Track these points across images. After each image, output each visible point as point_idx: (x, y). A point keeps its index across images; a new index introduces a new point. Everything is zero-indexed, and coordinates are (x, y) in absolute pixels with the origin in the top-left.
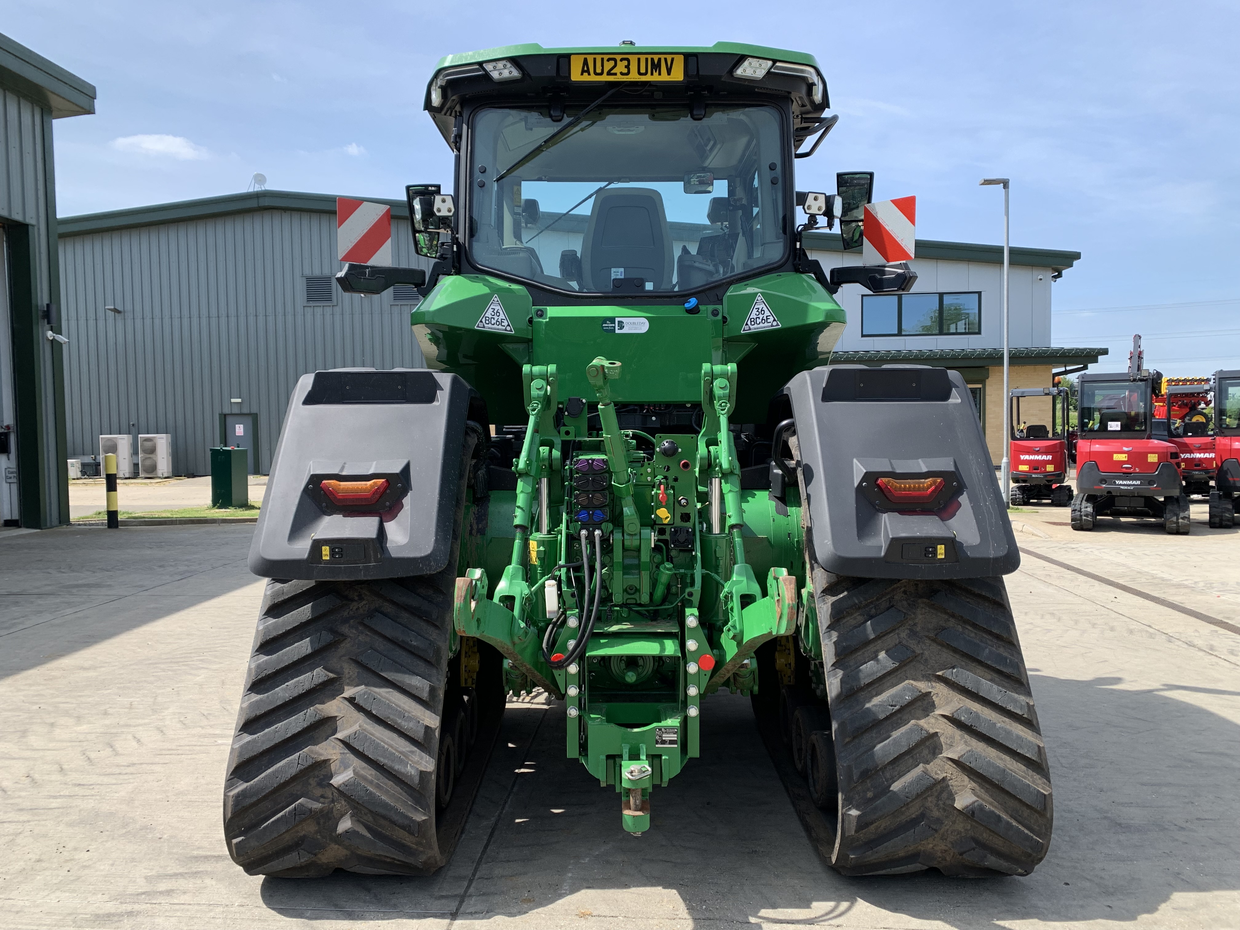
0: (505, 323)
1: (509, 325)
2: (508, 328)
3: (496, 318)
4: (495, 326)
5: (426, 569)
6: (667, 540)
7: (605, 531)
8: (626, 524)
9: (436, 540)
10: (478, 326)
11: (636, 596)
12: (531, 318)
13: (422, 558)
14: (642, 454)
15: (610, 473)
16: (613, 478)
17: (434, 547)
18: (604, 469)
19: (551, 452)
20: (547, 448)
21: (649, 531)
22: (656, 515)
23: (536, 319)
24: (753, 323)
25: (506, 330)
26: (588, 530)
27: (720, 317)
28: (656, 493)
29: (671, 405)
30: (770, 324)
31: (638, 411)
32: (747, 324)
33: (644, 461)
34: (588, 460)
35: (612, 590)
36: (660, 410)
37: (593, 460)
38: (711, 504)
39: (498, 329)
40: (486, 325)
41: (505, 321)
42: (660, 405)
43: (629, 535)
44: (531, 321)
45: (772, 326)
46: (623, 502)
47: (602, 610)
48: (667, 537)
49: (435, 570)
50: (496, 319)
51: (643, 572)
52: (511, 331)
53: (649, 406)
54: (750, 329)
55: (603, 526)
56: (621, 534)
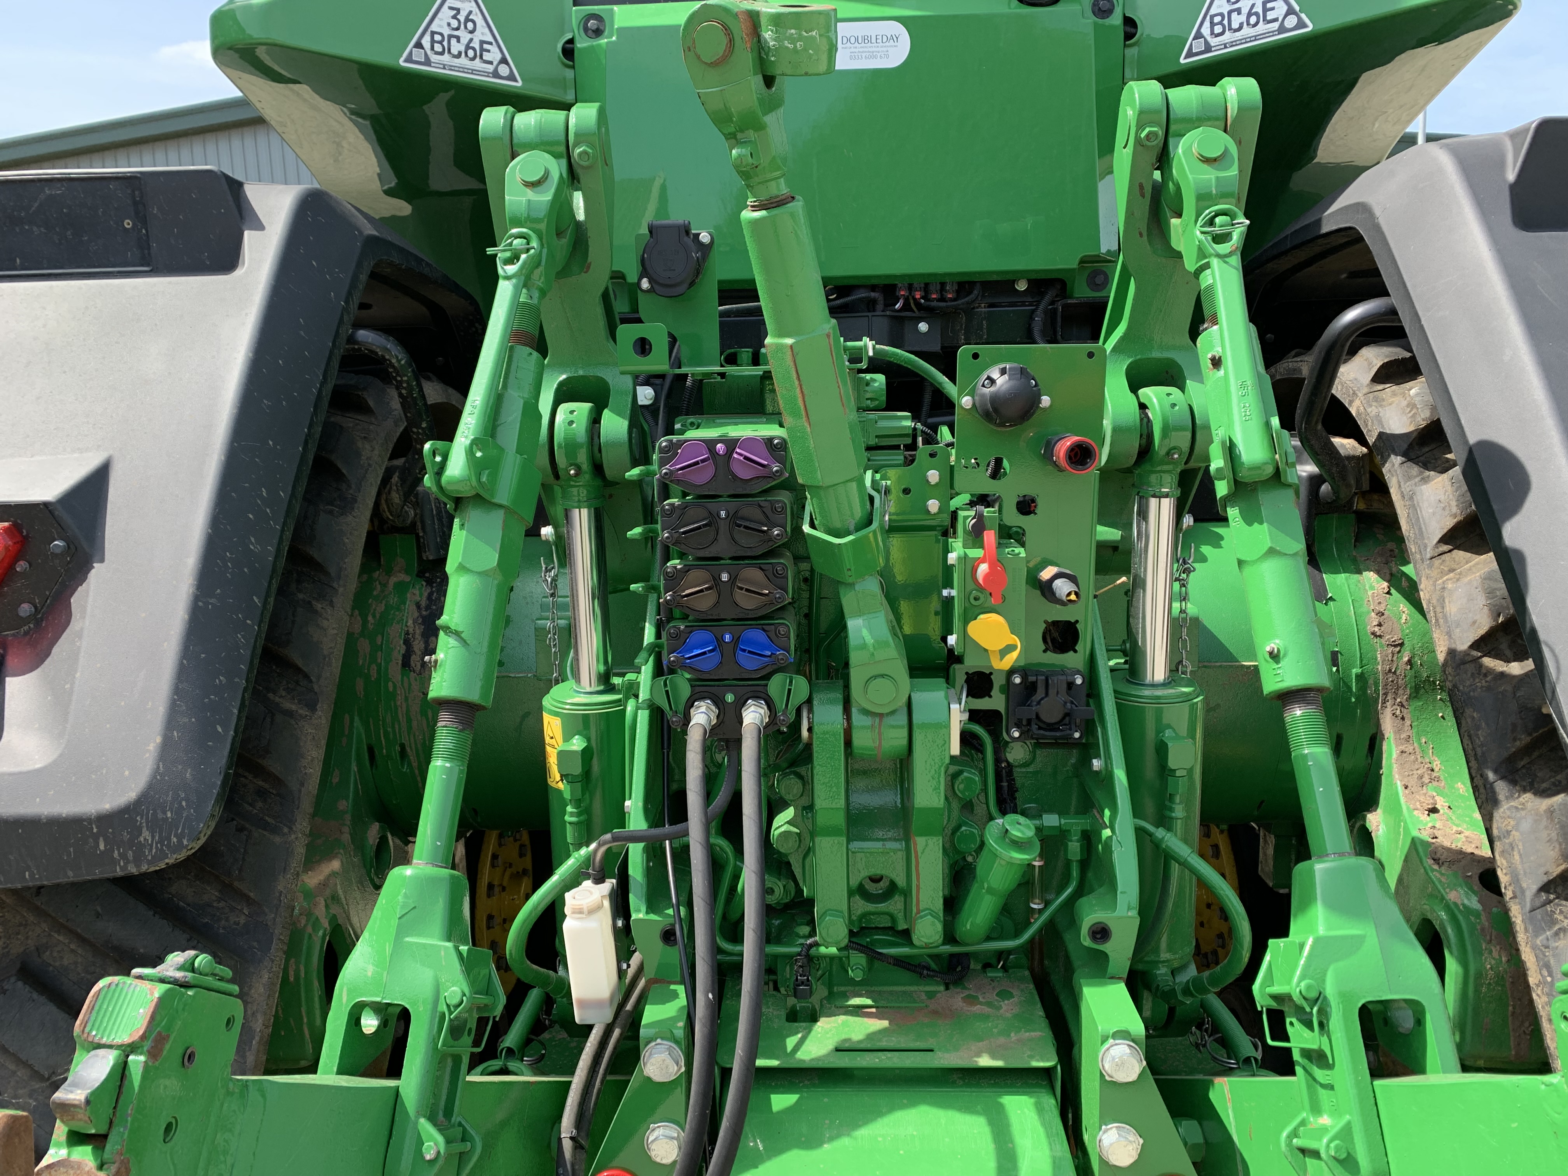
0: (494, 55)
1: (504, 61)
2: (504, 70)
3: (465, 37)
4: (463, 61)
5: (123, 856)
6: (997, 713)
7: (780, 705)
8: (857, 677)
9: (167, 745)
10: (409, 60)
11: (895, 905)
12: (571, 41)
13: (105, 820)
14: (904, 421)
15: (798, 492)
16: (808, 508)
17: (156, 771)
18: (773, 476)
19: (595, 420)
20: (583, 409)
21: (940, 695)
22: (964, 636)
23: (582, 43)
24: (1218, 29)
25: (496, 74)
26: (718, 702)
27: (1116, 19)
28: (964, 558)
29: (972, 284)
30: (1276, 25)
31: (880, 306)
32: (1199, 35)
33: (913, 447)
34: (710, 444)
35: (812, 888)
36: (942, 299)
37: (732, 444)
38: (1138, 583)
39: (473, 71)
40: (434, 58)
41: (494, 49)
42: (943, 285)
43: (866, 712)
44: (569, 51)
45: (1282, 29)
46: (848, 600)
47: (776, 957)
48: (996, 702)
49: (156, 859)
50: (465, 40)
51: (920, 841)
52: (511, 77)
53: (910, 287)
54: (1208, 48)
55: (776, 685)
56: (840, 709)
